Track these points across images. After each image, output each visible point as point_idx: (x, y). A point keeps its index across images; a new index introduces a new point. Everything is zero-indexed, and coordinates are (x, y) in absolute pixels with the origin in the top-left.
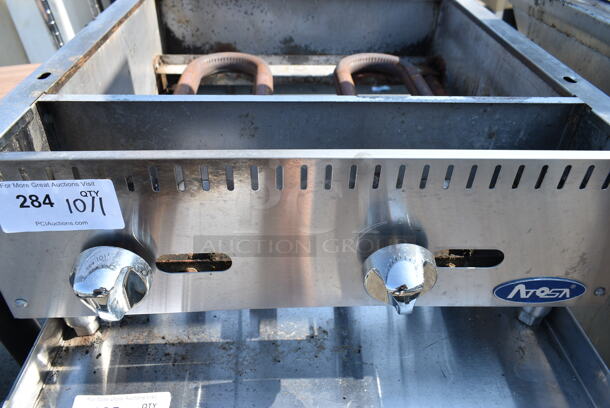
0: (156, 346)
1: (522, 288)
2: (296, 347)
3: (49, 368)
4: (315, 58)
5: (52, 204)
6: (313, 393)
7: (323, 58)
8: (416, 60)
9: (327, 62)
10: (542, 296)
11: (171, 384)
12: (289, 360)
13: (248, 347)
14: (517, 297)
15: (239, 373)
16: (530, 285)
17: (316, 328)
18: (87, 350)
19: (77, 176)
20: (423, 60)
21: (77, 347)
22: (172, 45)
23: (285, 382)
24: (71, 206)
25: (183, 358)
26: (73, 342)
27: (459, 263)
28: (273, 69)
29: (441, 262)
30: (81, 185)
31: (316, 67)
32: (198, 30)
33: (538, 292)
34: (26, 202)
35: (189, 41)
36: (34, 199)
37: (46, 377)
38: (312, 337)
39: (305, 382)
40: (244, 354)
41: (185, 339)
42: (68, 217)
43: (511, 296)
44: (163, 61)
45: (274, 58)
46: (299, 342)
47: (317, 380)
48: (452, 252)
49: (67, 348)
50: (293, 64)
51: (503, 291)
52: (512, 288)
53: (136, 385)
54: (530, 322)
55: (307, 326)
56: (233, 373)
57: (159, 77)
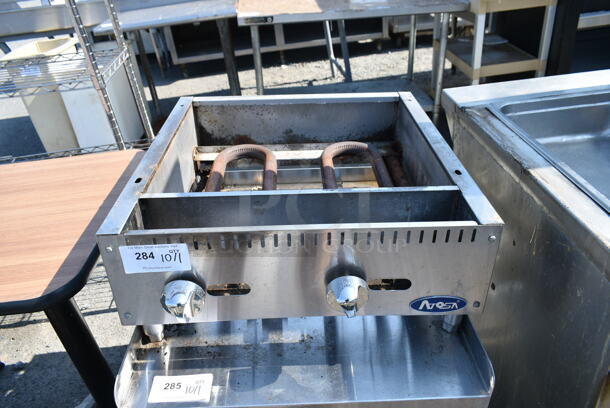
0: (202, 348)
1: (426, 302)
2: (293, 347)
3: (136, 361)
4: (308, 145)
5: (153, 257)
6: (302, 373)
7: (314, 145)
8: (382, 144)
9: (317, 148)
10: (440, 307)
11: (213, 370)
12: (287, 355)
13: (261, 348)
14: (425, 309)
15: (255, 363)
16: (431, 301)
17: (305, 335)
18: (157, 351)
19: (169, 242)
20: (388, 144)
21: (151, 349)
22: (205, 139)
23: (284, 368)
24: (163, 258)
25: (220, 355)
26: (149, 346)
27: (388, 288)
28: (277, 155)
29: (373, 287)
30: (170, 247)
31: (309, 151)
32: (223, 126)
33: (437, 305)
34: (139, 256)
35: (216, 134)
36: (144, 255)
37: (135, 366)
38: (303, 341)
39: (297, 368)
40: (259, 351)
41: (221, 343)
42: (161, 264)
43: (421, 308)
44: (198, 151)
45: (278, 146)
46: (294, 344)
47: (305, 367)
48: (384, 281)
49: (145, 350)
50: (292, 150)
51: (416, 305)
52: (420, 303)
53: (190, 370)
54: (449, 330)
55: (300, 335)
56: (251, 363)
57: (195, 163)
